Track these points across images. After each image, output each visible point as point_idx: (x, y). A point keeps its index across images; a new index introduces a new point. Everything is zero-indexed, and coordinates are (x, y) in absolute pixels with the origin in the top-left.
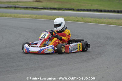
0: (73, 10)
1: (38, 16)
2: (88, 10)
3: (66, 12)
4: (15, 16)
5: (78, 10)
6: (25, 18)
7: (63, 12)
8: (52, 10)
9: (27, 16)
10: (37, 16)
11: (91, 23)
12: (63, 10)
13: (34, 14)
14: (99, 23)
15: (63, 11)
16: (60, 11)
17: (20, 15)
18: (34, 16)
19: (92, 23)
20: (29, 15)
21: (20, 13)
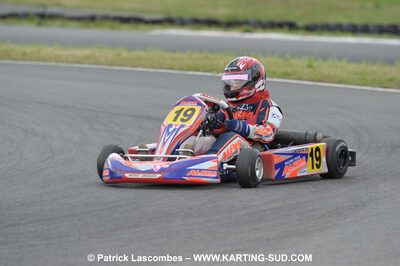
0: (292, 27)
1: (125, 54)
2: (354, 30)
3: (260, 36)
4: (24, 54)
5: (311, 29)
6: (67, 61)
7: (248, 36)
8: (199, 29)
9: (78, 52)
10: (119, 55)
11: (340, 82)
12: (244, 27)
13: (113, 44)
14: (373, 83)
15: (247, 31)
16: (235, 34)
17: (47, 51)
18: (109, 54)
19: (347, 83)
20: (87, 52)
21: (50, 42)
